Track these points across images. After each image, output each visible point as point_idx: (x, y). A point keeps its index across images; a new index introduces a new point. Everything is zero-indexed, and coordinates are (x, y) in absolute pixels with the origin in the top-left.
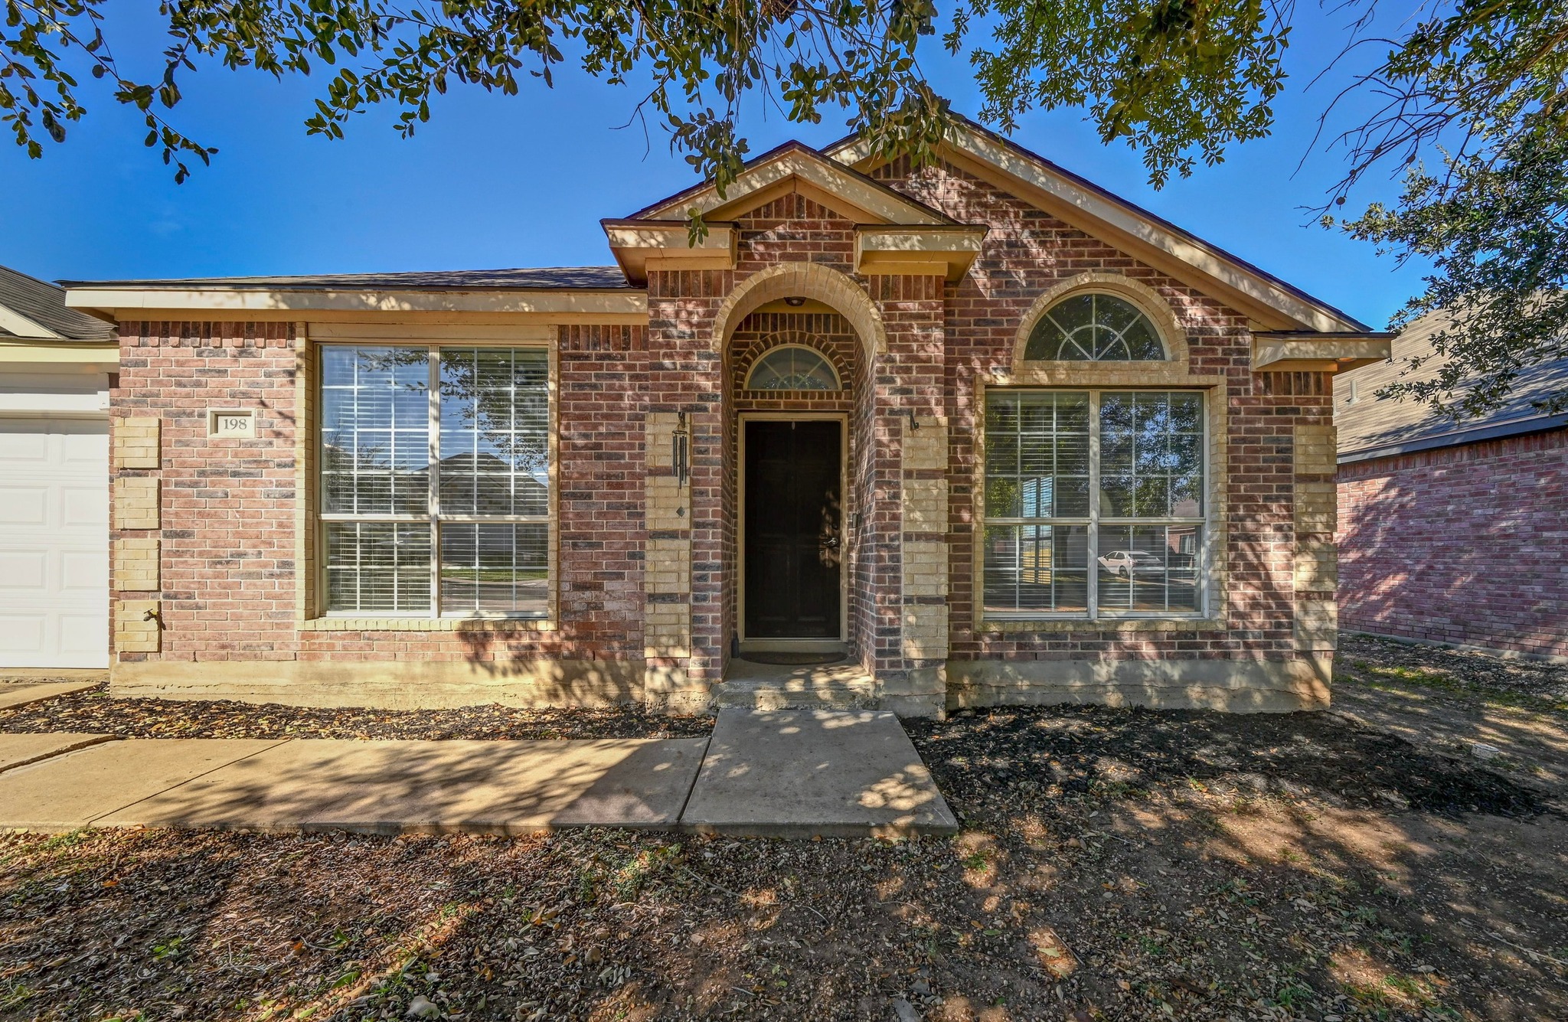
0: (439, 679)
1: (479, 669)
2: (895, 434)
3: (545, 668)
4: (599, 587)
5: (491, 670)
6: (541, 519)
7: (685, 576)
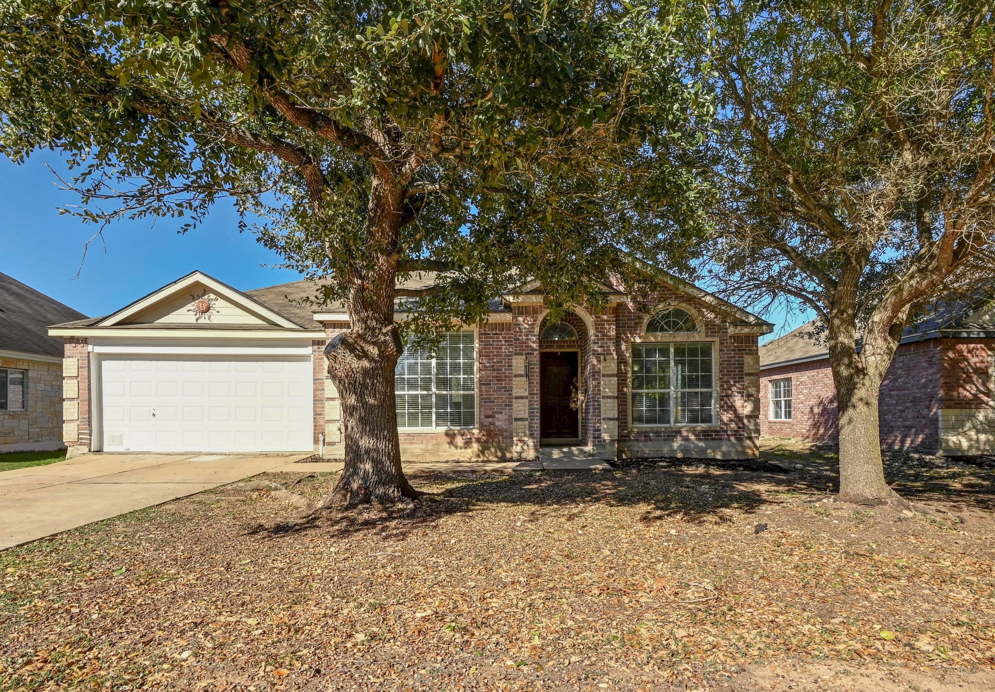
0: (438, 451)
1: (452, 447)
2: (599, 361)
3: (475, 446)
4: (493, 417)
5: (456, 447)
6: (472, 392)
7: (527, 412)
